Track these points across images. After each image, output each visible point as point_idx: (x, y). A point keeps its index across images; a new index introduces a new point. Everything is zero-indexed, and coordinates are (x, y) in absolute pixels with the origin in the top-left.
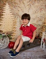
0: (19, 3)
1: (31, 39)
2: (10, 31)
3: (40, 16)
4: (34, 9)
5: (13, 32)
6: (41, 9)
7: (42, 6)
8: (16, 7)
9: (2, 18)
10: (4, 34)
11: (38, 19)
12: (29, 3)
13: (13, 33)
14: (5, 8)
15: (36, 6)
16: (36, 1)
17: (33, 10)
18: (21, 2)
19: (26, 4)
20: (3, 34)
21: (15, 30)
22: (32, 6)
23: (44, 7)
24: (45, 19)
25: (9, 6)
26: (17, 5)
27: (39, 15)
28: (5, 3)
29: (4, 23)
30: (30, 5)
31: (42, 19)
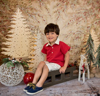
0: (38, 8)
1: (61, 67)
2: (24, 56)
3: (76, 30)
4: (67, 19)
5: (30, 57)
6: (78, 19)
7: (79, 13)
8: (34, 16)
9: (11, 34)
10: (15, 59)
11: (74, 35)
12: (56, 9)
13: (30, 59)
14: (14, 16)
15: (69, 13)
16: (69, 6)
17: (64, 21)
18: (43, 7)
19: (52, 11)
20: (13, 61)
21: (34, 53)
22: (61, 13)
23: (83, 15)
24: (85, 35)
25: (21, 12)
26: (35, 12)
27: (74, 28)
28: (13, 8)
29: (13, 42)
30: (58, 12)
31: (80, 36)
